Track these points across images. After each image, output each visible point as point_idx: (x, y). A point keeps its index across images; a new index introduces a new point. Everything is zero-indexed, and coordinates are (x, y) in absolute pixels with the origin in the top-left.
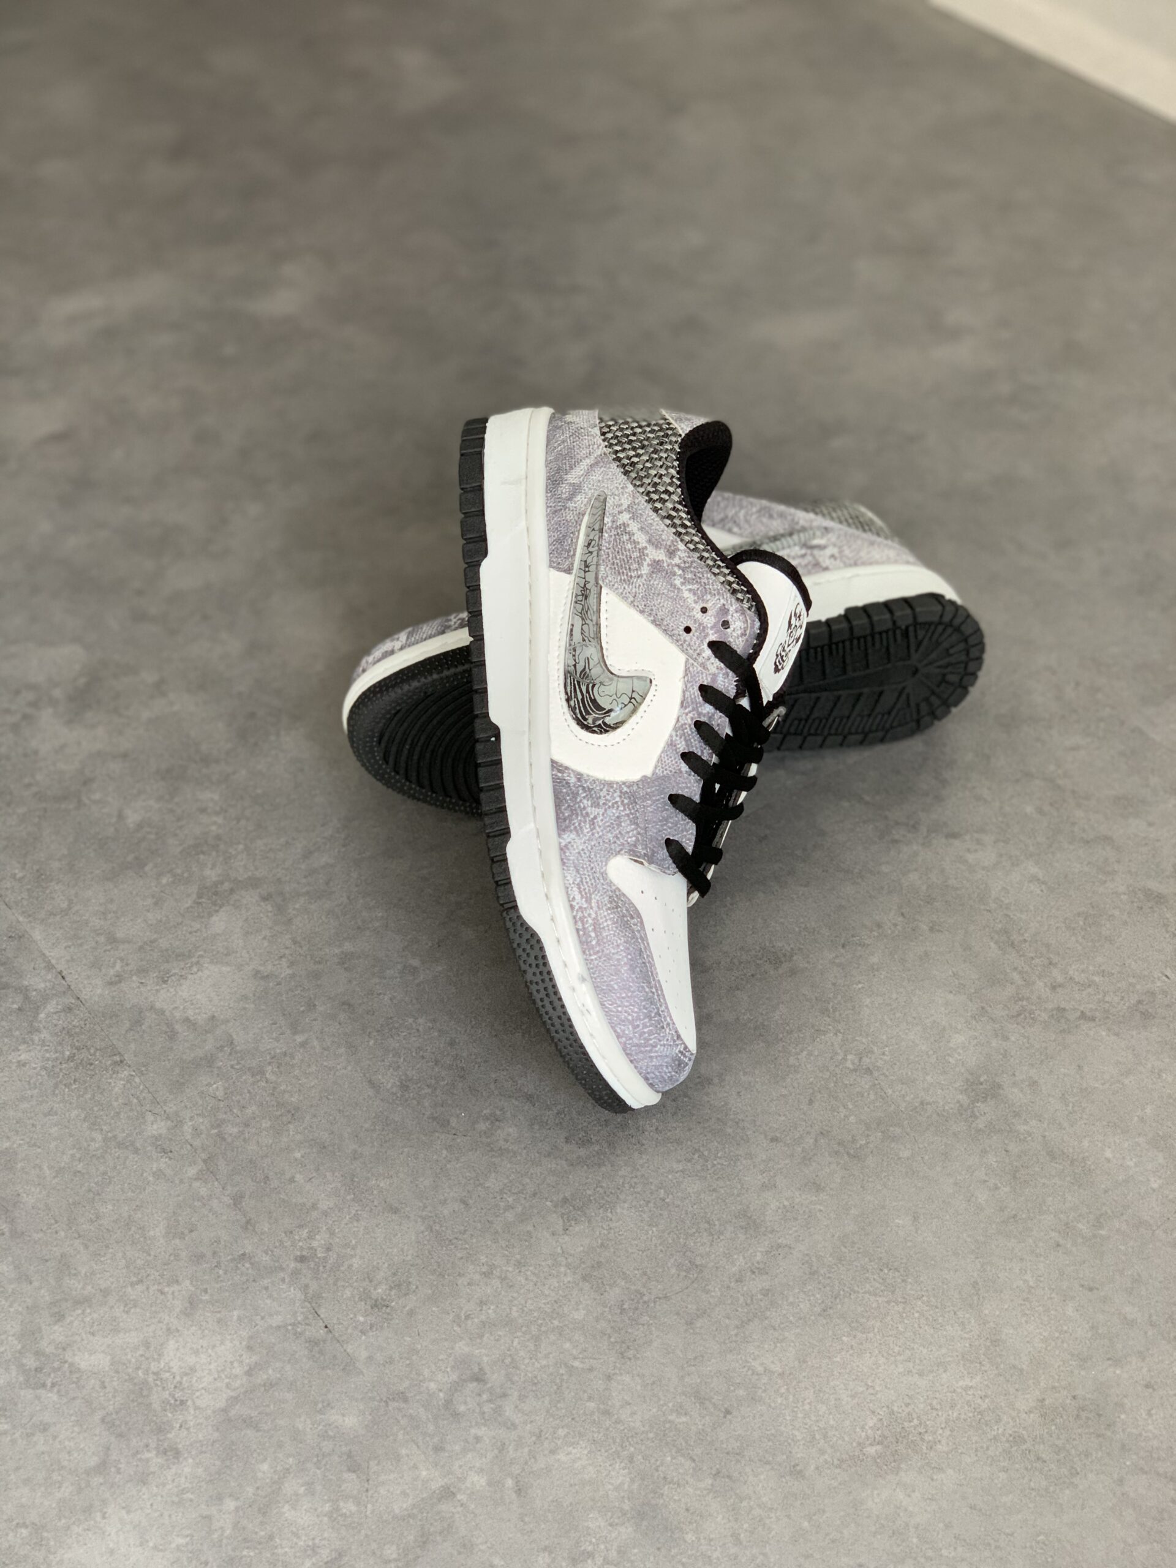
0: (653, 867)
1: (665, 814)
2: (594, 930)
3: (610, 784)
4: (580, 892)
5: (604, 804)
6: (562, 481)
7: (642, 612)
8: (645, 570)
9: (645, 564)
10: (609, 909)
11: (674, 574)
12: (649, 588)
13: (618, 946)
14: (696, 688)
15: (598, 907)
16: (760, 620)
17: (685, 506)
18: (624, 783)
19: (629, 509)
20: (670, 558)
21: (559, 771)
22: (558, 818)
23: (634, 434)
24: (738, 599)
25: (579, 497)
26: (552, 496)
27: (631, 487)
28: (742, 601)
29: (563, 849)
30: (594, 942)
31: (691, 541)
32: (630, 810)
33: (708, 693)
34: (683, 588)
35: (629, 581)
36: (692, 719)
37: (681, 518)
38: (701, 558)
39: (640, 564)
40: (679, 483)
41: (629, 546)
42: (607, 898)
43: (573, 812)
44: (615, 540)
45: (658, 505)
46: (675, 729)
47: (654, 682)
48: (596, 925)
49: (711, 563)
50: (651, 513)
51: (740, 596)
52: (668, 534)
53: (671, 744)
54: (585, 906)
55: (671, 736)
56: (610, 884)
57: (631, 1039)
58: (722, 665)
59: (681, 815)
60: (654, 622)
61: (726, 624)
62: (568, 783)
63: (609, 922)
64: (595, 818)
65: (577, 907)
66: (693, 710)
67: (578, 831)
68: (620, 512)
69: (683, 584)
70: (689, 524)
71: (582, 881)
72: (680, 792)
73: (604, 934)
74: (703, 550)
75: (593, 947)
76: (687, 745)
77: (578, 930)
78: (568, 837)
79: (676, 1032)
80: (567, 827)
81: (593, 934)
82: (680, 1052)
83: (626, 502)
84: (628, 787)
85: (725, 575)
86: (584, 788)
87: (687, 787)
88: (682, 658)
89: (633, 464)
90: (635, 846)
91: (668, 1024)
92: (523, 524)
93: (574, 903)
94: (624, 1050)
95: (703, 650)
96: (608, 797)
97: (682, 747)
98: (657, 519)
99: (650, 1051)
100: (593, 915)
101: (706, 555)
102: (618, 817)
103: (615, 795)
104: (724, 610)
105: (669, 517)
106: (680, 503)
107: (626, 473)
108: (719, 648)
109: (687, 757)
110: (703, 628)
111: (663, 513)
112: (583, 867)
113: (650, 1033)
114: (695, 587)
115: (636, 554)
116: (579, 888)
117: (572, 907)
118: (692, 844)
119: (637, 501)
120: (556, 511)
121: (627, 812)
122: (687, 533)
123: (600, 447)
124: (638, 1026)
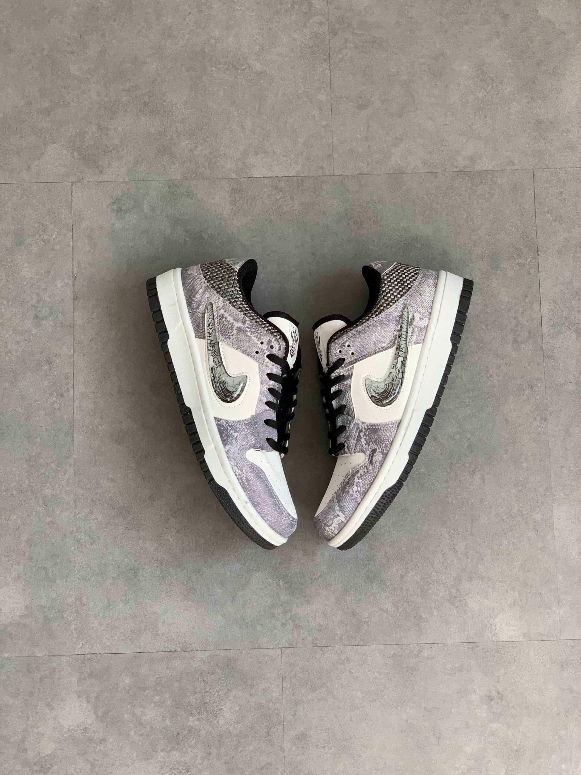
0: (264, 451)
1: (264, 429)
2: (247, 482)
3: (239, 422)
4: (238, 468)
5: (239, 430)
6: (193, 301)
7: (237, 349)
8: (235, 332)
9: (234, 329)
10: (251, 472)
11: (247, 331)
12: (238, 339)
13: (258, 486)
14: (266, 375)
15: (246, 472)
16: (285, 342)
17: (245, 302)
18: (245, 420)
19: (223, 308)
20: (244, 325)
21: (218, 421)
22: (222, 440)
23: (217, 274)
24: (274, 336)
25: (201, 306)
26: (190, 308)
27: (221, 298)
28: (276, 336)
29: (227, 452)
30: (248, 487)
31: (251, 316)
33: (270, 376)
34: (252, 336)
35: (229, 338)
36: (266, 388)
37: (245, 307)
38: (256, 322)
39: (232, 330)
40: (240, 293)
41: (226, 323)
42: (249, 468)
43: (228, 437)
44: (220, 322)
45: (235, 304)
46: (261, 393)
47: (248, 377)
48: (247, 480)
49: (261, 323)
50: (232, 308)
51: (275, 334)
52: (241, 315)
53: (260, 400)
54: (241, 473)
55: (259, 397)
56: (249, 462)
57: (271, 521)
58: (274, 363)
59: (270, 428)
60: (243, 352)
61: (272, 347)
62: (223, 425)
63: (252, 477)
64: (237, 437)
65: (238, 474)
66: (266, 384)
67: (231, 444)
68: (220, 310)
69: (251, 334)
70: (248, 309)
71: (237, 464)
72: (268, 418)
73: (251, 483)
74: (257, 319)
75: (248, 489)
76: (267, 399)
77: (240, 483)
78: (228, 447)
79: (288, 513)
80: (226, 443)
81: (246, 484)
82: (291, 520)
83: (221, 305)
84: (247, 421)
85: (267, 327)
86: (229, 426)
87: (270, 416)
88: (257, 364)
89: (220, 288)
90: (255, 444)
91: (284, 511)
92: (181, 321)
93: (236, 473)
94: (269, 526)
95: (265, 359)
96: (240, 427)
97: (265, 400)
98: (235, 310)
99: (280, 523)
100: (245, 476)
101: (258, 320)
102: (246, 434)
103: (243, 426)
104: (270, 341)
105: (240, 308)
106: (243, 301)
107: (218, 292)
108: (271, 357)
109: (268, 403)
110: (263, 350)
111: (237, 307)
112: (236, 458)
113: (278, 517)
114: (256, 334)
115: (230, 326)
116: (237, 467)
117: (236, 475)
118: (277, 438)
119: (225, 304)
120: (193, 314)
121: (249, 431)
122: (249, 313)
123: (205, 283)
124: (273, 515)
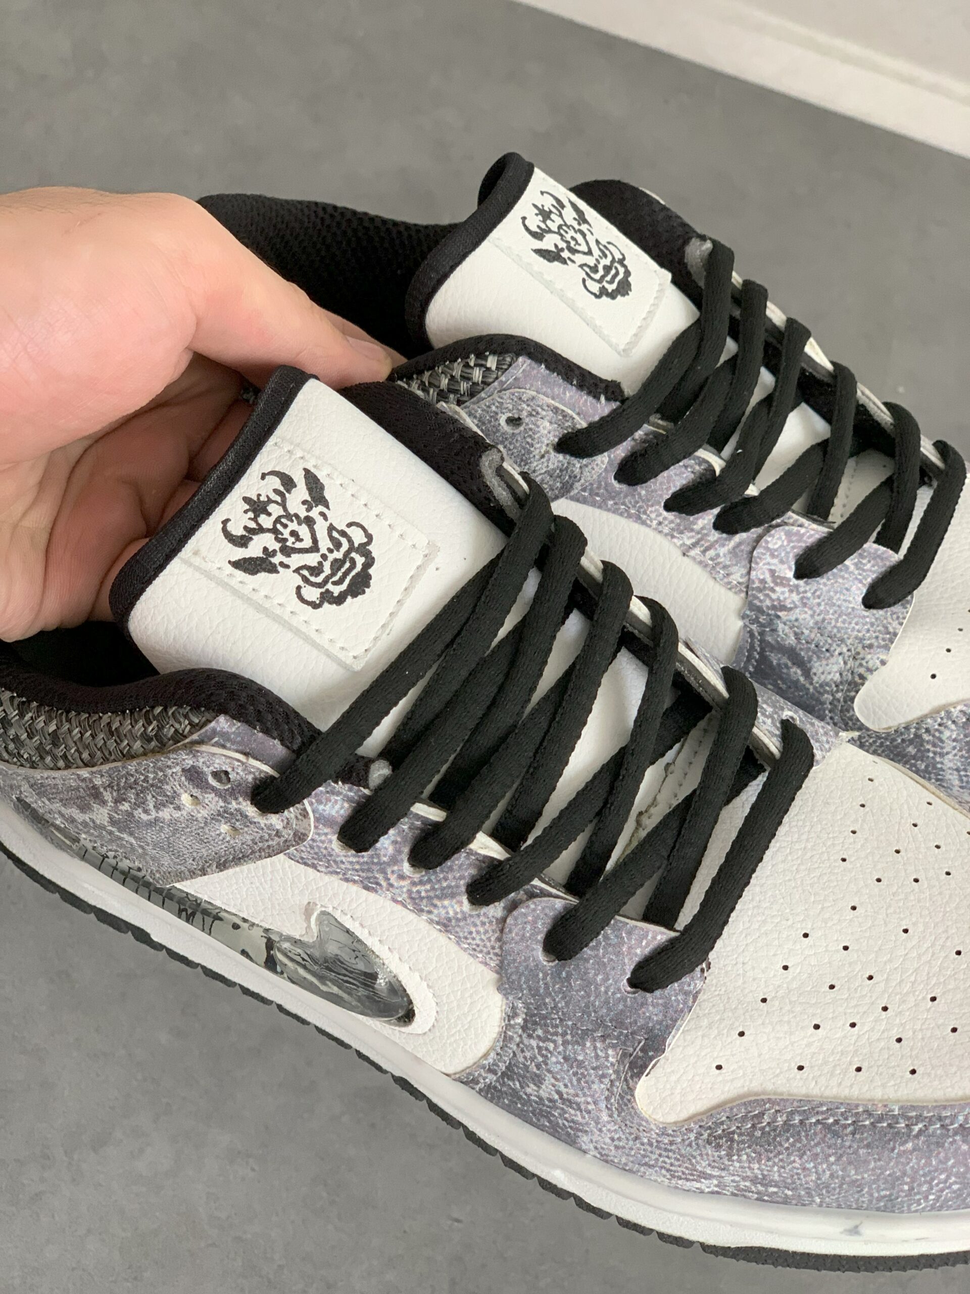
1: (576, 983)
2: (765, 1185)
3: (506, 1038)
10: (729, 1156)
11: (131, 813)
12: (160, 847)
14: (344, 854)
15: (723, 1169)
18: (507, 1018)
20: (104, 800)
21: (472, 1082)
22: (552, 1135)
29: (606, 1160)
30: (789, 1192)
32: (556, 1034)
36: (403, 874)
42: (709, 1150)
43: (545, 1112)
45: (25, 753)
47: (330, 910)
48: (756, 1180)
50: (36, 773)
52: (69, 777)
54: (716, 1182)
55: (431, 921)
56: (683, 1127)
59: (592, 943)
62: (495, 1087)
64: (560, 1093)
66: (383, 871)
67: (579, 1128)
69: (146, 812)
73: (777, 1177)
75: (798, 1196)
76: (453, 896)
78: (586, 1143)
86: (506, 1076)
90: (625, 1055)
96: (528, 1054)
98: (46, 772)
100: (737, 1178)
103: (526, 1040)
105: (42, 751)
108: (268, 799)
109: (477, 897)
110: (229, 812)
111: (36, 756)
112: (644, 1156)
114: (150, 797)
119: (24, 776)
122: (67, 743)
